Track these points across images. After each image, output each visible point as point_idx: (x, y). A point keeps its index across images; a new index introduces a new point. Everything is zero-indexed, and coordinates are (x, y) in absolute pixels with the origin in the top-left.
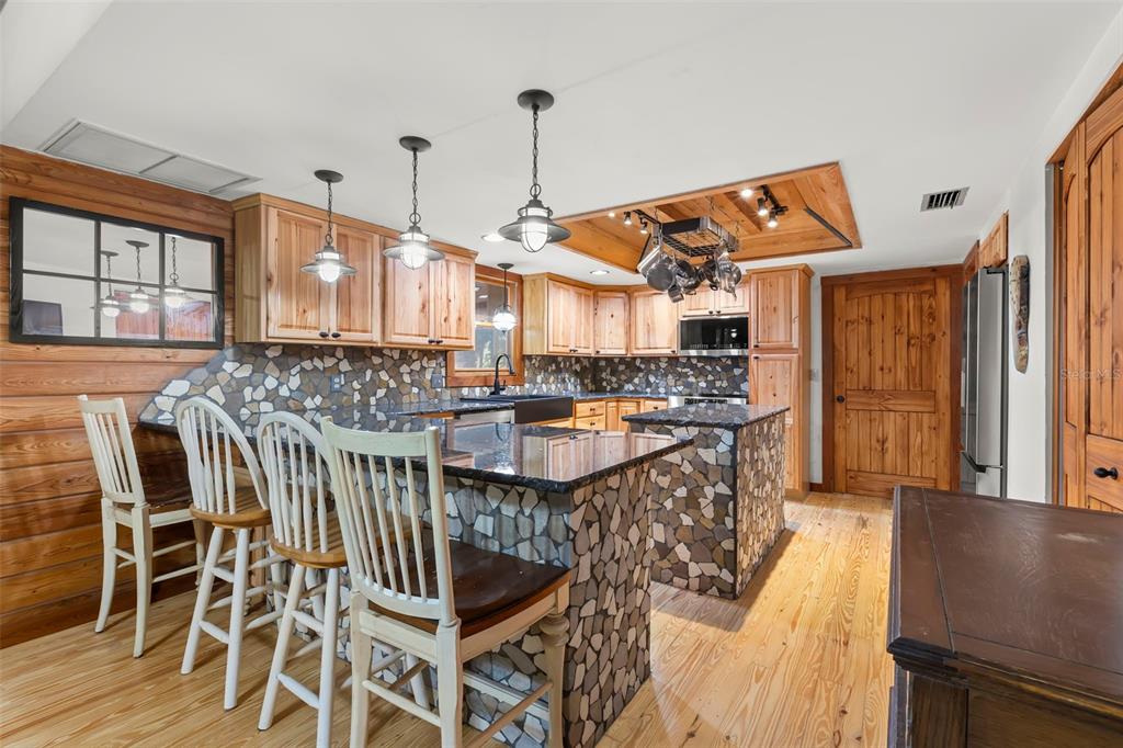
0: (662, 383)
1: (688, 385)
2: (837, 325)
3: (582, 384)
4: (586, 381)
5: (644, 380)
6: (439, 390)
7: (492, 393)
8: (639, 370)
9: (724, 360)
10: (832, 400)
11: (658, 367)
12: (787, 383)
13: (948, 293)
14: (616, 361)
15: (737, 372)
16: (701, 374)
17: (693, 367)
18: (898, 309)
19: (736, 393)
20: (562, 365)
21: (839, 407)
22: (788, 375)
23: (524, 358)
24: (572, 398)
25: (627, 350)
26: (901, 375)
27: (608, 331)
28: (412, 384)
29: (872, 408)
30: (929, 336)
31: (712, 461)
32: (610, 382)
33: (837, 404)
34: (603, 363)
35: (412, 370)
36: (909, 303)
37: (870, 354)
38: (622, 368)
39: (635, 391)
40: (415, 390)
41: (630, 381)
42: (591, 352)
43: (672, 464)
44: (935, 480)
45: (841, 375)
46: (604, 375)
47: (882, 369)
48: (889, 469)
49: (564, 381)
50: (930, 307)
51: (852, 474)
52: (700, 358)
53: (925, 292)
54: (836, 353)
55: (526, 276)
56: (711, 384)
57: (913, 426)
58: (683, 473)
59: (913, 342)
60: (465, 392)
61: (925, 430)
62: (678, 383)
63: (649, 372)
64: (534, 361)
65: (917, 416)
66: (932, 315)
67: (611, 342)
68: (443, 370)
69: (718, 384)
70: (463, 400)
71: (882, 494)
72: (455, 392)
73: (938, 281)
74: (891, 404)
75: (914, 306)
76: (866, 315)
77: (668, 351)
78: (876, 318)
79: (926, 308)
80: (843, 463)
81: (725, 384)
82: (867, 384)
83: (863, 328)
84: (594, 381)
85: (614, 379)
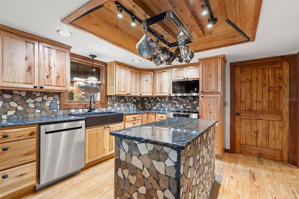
0: (167, 107)
1: (176, 108)
2: (237, 83)
3: (137, 107)
4: (138, 106)
5: (160, 105)
6: (56, 111)
7: (88, 112)
8: (158, 101)
9: (190, 98)
10: (234, 114)
11: (165, 101)
12: (216, 107)
13: (288, 68)
14: (150, 98)
15: (195, 102)
16: (181, 103)
17: (178, 101)
18: (264, 76)
19: (194, 111)
20: (127, 100)
21: (237, 118)
22: (216, 104)
23: (107, 97)
24: (123, 114)
25: (153, 94)
26: (265, 104)
27: (145, 87)
28: (36, 108)
29: (252, 118)
30: (279, 87)
31: (162, 172)
32: (148, 106)
33: (236, 116)
34: (145, 99)
35: (35, 102)
36: (269, 73)
37: (251, 95)
38: (152, 101)
39: (157, 110)
40: (39, 111)
41: (155, 106)
42: (138, 94)
43: (137, 168)
44: (281, 150)
45: (239, 104)
46: (146, 103)
47: (256, 102)
48: (259, 144)
49: (128, 106)
50: (279, 74)
51: (243, 146)
52: (180, 97)
53: (277, 68)
54: (236, 95)
55: (107, 63)
56: (185, 107)
57: (271, 126)
58: (144, 177)
59: (271, 89)
60: (73, 111)
61: (277, 128)
62: (173, 107)
63: (162, 102)
64: (113, 98)
65: (273, 122)
66: (280, 78)
67: (146, 91)
68: (58, 102)
69: (187, 107)
70: (71, 115)
71: (257, 155)
72: (66, 111)
73: (283, 62)
74: (261, 117)
75: (272, 74)
76: (249, 78)
77: (168, 94)
78: (254, 79)
79: (277, 75)
80: (239, 141)
81: (190, 107)
82: (249, 108)
83: (248, 84)
84: (142, 105)
85: (149, 105)
